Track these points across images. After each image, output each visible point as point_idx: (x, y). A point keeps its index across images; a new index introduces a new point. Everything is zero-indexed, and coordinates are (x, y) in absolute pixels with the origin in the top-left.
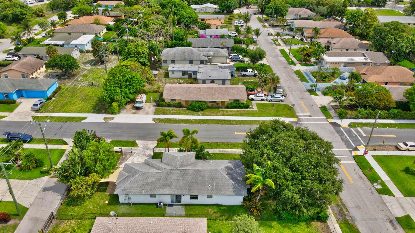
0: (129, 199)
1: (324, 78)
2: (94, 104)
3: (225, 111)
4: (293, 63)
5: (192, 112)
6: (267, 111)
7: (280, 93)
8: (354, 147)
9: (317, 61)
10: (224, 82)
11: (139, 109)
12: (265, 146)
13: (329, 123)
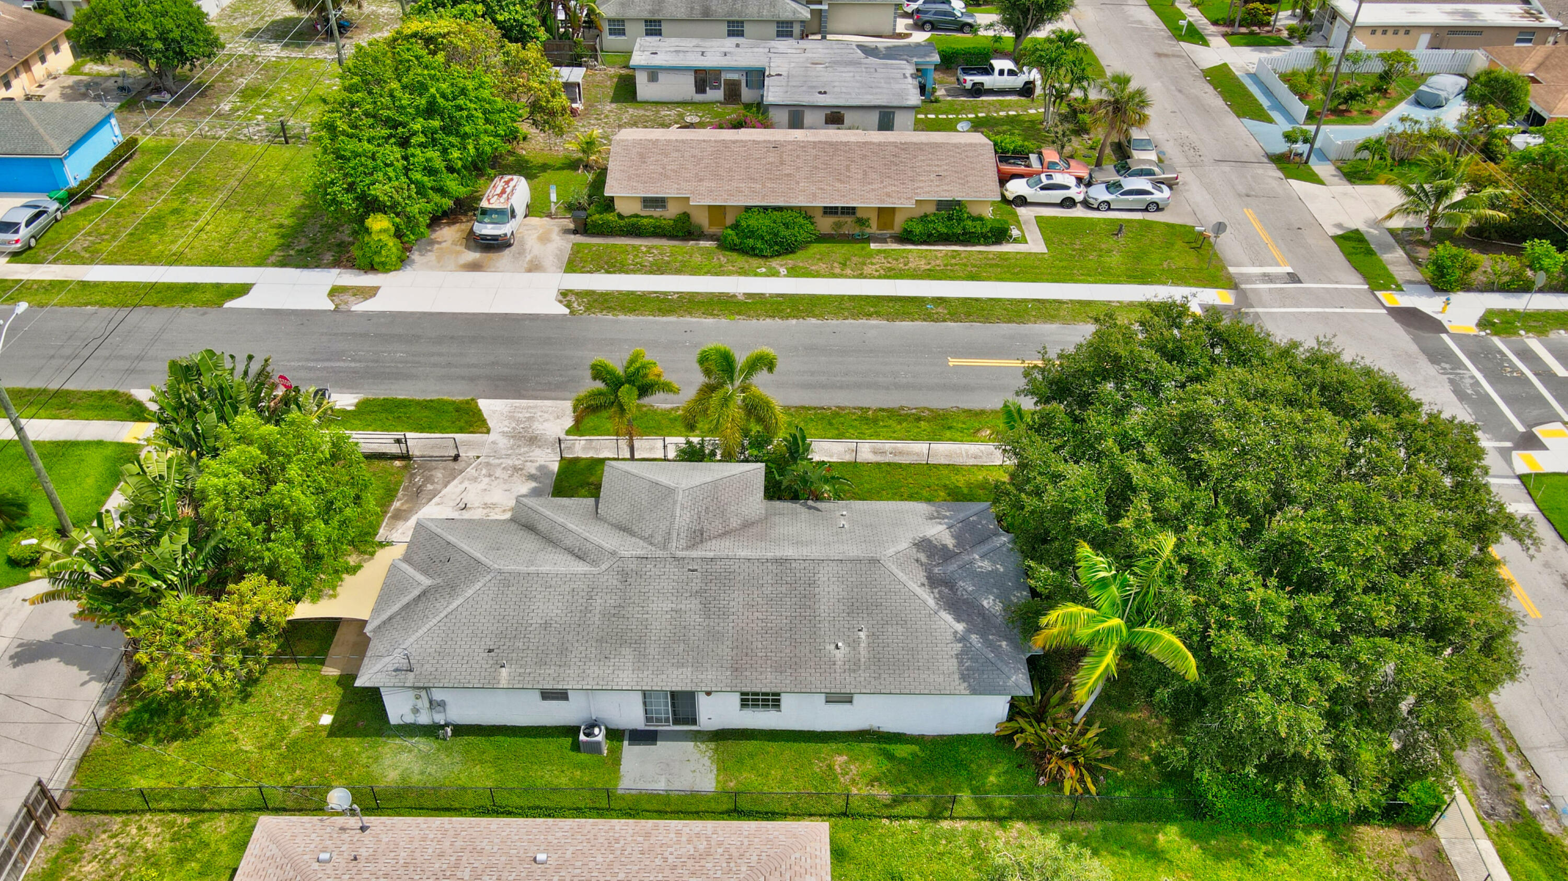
0: (434, 705)
1: (1346, 101)
2: (286, 222)
3: (897, 257)
4: (1194, 35)
5: (740, 260)
6: (1093, 256)
7: (1149, 173)
8: (1521, 428)
9: (1307, 23)
10: (886, 119)
11: (494, 245)
12: (1127, 443)
13: (1385, 311)
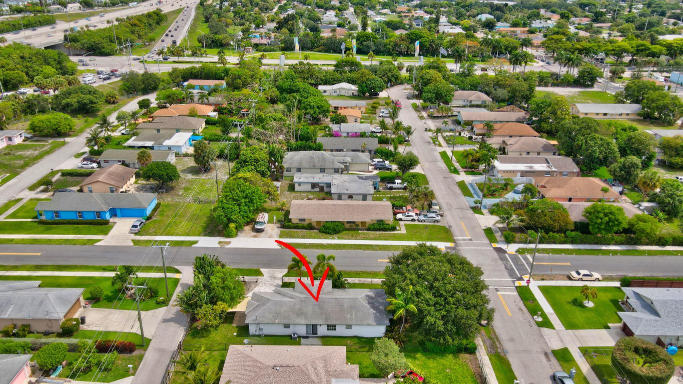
0: (261, 329)
1: (494, 192)
2: (204, 225)
3: (366, 234)
4: (456, 171)
5: (325, 235)
6: (418, 234)
7: (436, 212)
8: (519, 276)
9: (487, 168)
10: (364, 198)
11: (260, 231)
12: (408, 271)
13: (493, 248)
